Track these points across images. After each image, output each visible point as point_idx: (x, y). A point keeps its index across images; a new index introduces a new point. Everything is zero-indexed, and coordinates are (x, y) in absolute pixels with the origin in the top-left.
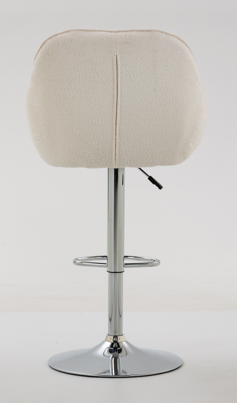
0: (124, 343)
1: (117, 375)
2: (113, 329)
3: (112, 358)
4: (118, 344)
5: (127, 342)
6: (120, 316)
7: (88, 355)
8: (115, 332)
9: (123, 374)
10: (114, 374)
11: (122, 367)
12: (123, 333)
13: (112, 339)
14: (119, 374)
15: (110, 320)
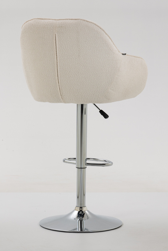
0: (86, 212)
1: (82, 231)
2: (80, 203)
3: (79, 221)
4: (83, 212)
5: (88, 211)
6: (84, 195)
7: (64, 219)
8: (81, 204)
9: (86, 231)
10: (80, 231)
11: (85, 226)
12: (86, 205)
13: (79, 209)
14: (83, 230)
15: (78, 198)
